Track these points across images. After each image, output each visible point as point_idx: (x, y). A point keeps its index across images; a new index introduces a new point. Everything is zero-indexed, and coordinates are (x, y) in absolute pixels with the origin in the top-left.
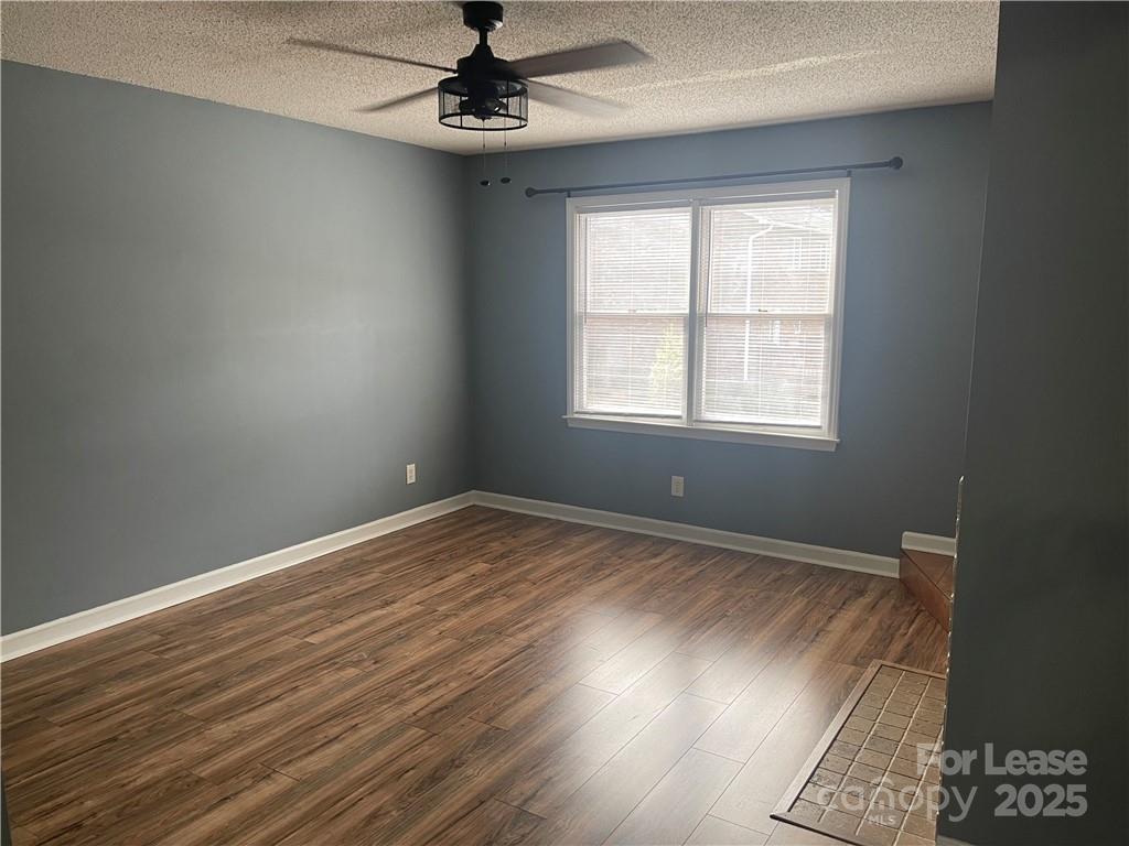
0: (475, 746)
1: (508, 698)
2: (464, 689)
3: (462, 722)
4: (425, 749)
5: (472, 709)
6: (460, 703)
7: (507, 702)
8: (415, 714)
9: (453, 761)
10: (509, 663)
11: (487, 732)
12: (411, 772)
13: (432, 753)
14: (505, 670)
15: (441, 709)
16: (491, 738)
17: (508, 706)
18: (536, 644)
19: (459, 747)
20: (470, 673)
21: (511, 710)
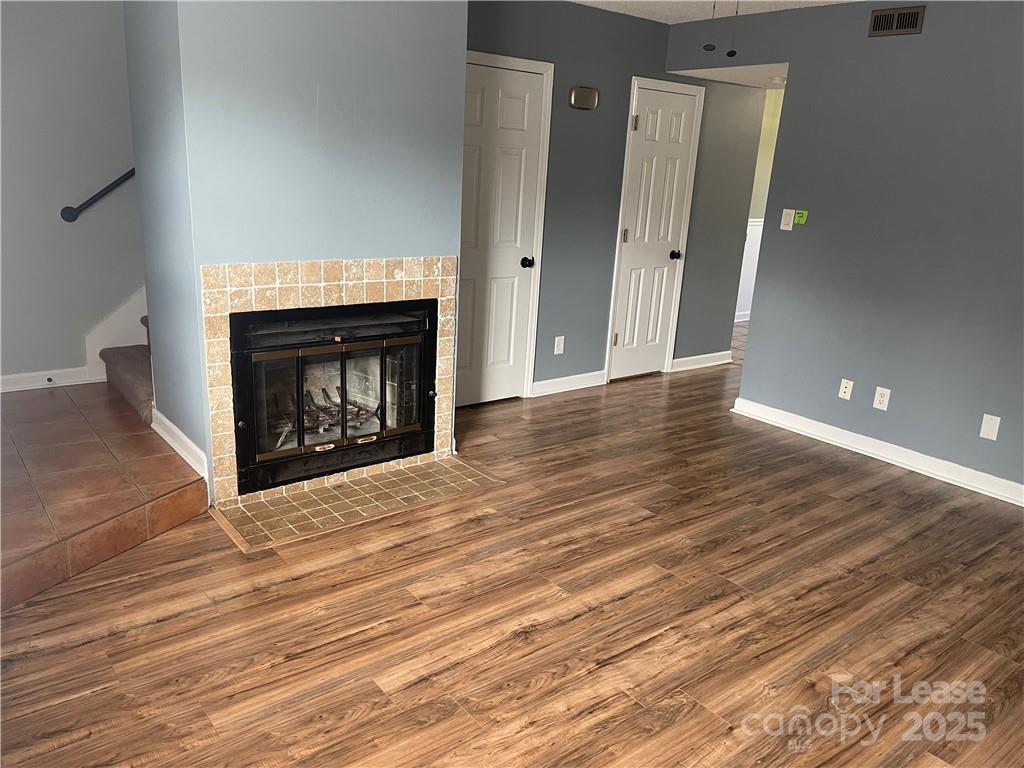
0: (684, 557)
1: (647, 595)
2: (692, 615)
3: (694, 581)
4: (726, 564)
5: (684, 590)
6: (697, 600)
7: (649, 590)
8: (742, 599)
9: (701, 551)
10: (637, 642)
11: (673, 566)
12: (735, 550)
13: (721, 561)
14: (643, 631)
15: (716, 597)
16: (669, 561)
17: (649, 585)
18: (592, 666)
19: (696, 560)
20: (686, 637)
21: (646, 581)
